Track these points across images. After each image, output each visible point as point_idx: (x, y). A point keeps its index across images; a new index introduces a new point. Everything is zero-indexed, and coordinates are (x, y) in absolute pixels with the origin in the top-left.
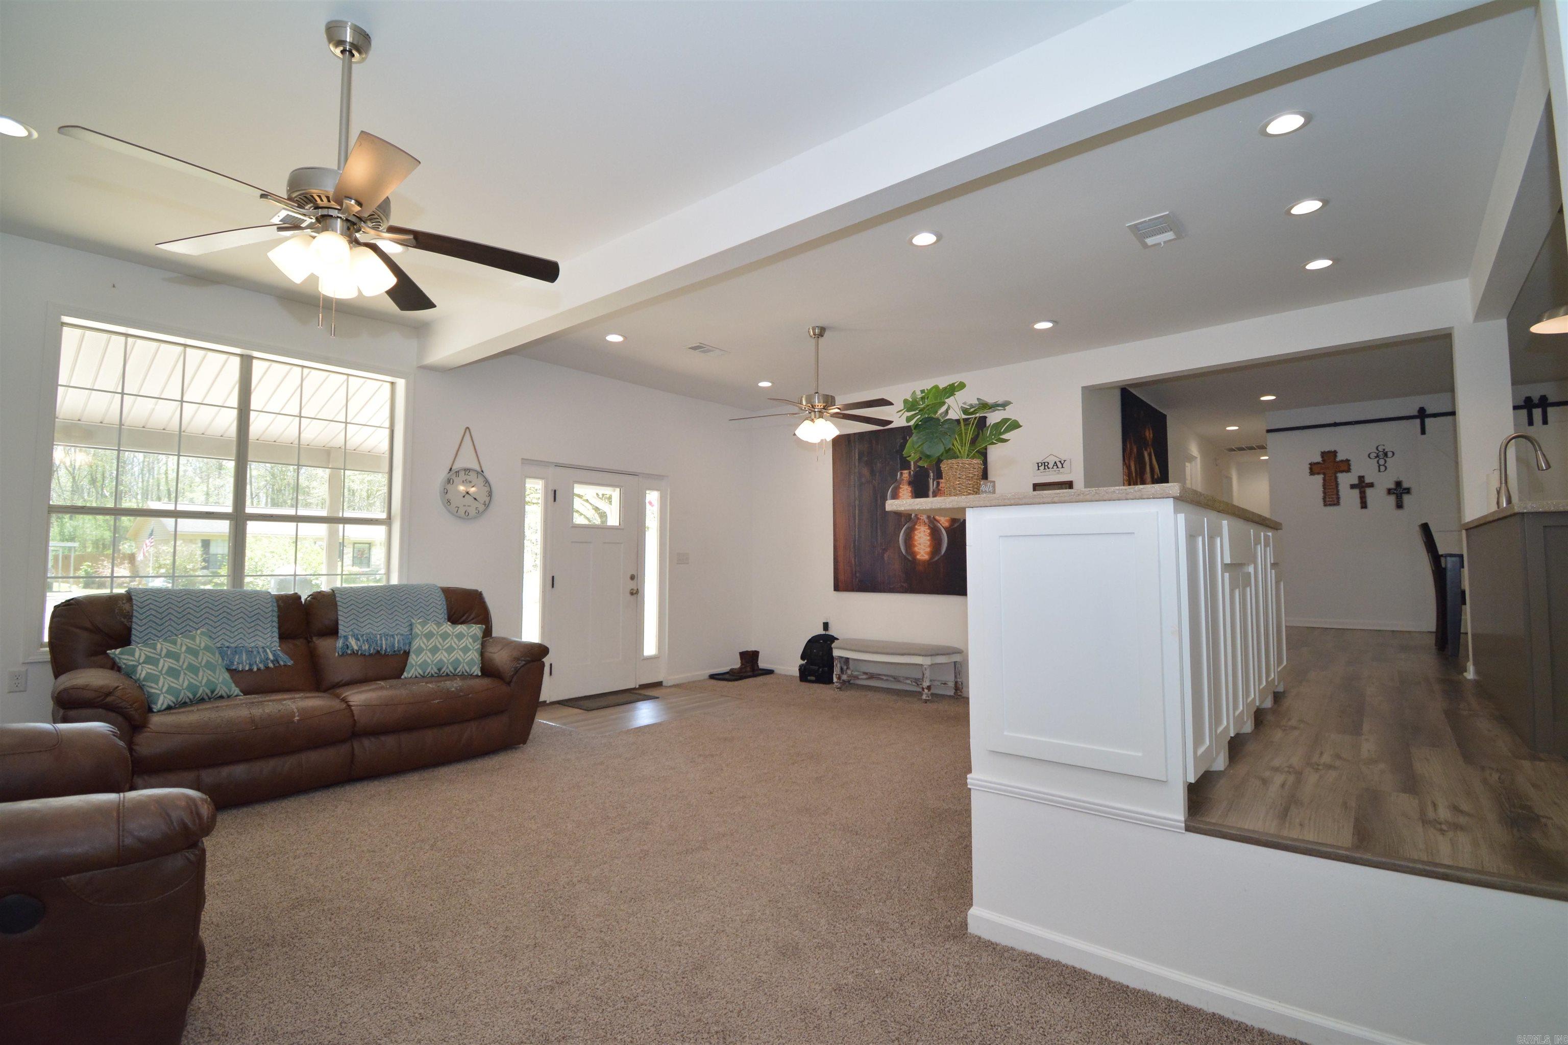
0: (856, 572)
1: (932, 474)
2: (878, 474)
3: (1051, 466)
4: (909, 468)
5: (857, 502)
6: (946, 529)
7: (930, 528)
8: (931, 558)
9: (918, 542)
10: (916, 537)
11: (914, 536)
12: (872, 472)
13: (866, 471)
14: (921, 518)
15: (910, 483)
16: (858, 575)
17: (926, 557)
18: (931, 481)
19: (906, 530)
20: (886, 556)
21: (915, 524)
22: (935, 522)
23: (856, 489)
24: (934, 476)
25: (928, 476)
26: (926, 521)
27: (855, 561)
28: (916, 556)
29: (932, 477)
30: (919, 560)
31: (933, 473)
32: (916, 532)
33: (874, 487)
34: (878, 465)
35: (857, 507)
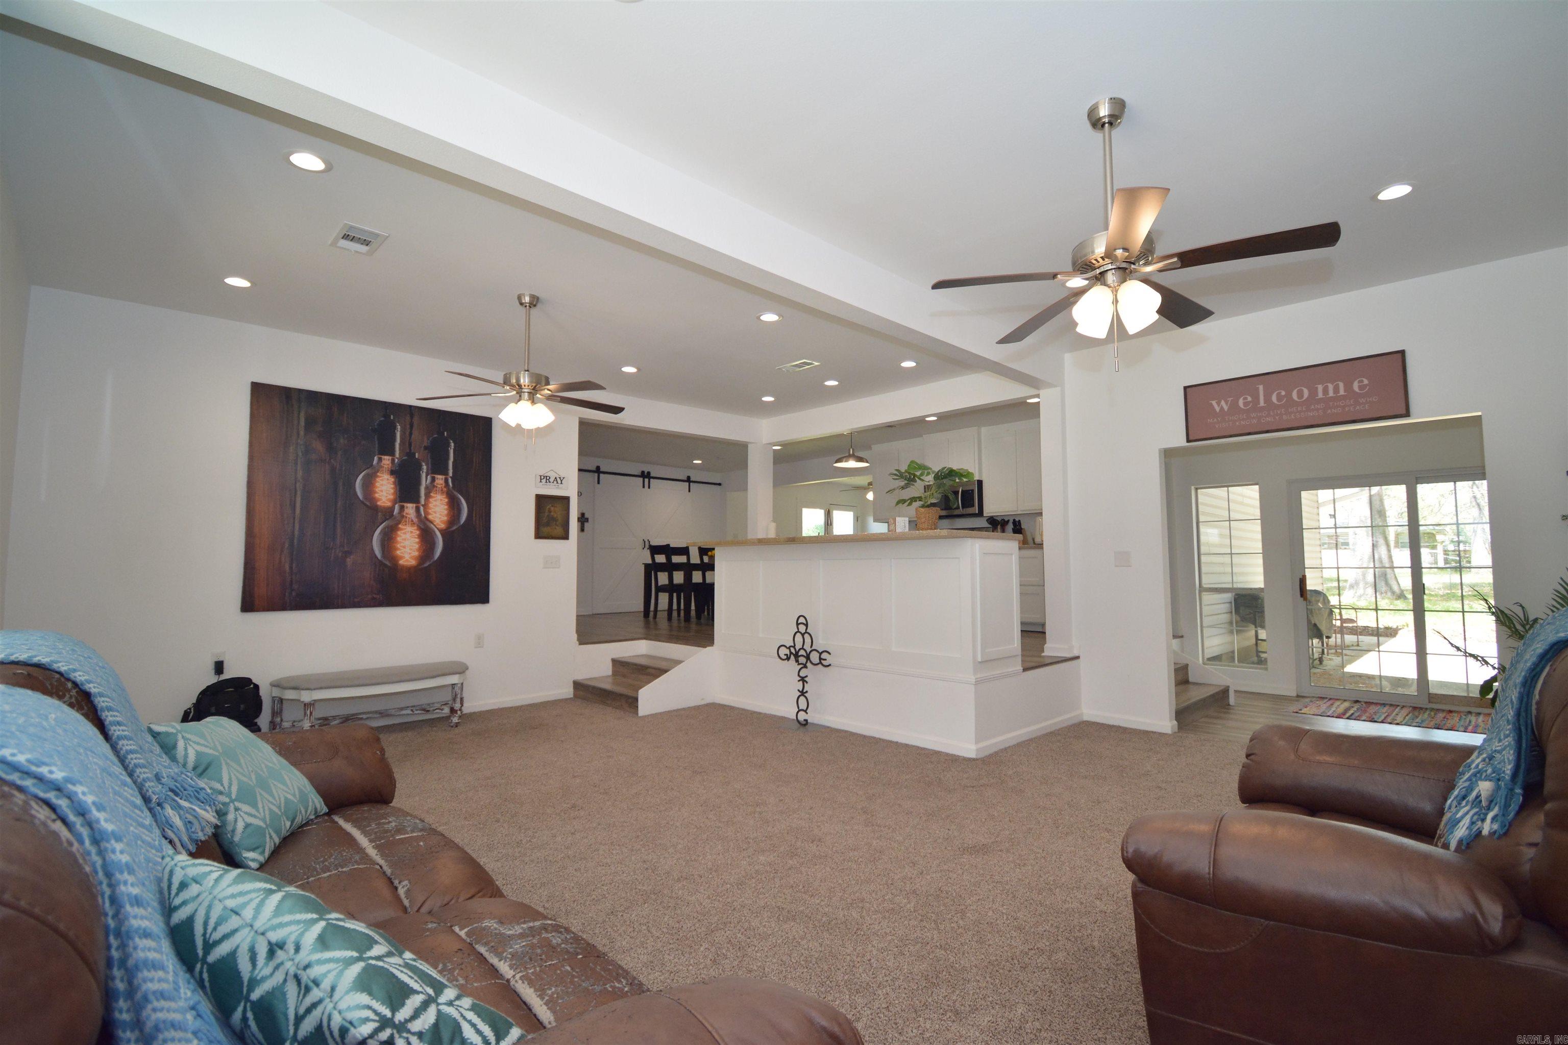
0: (291, 581)
1: (425, 467)
2: (340, 453)
3: (552, 480)
4: (392, 453)
5: (299, 486)
6: (441, 531)
7: (419, 528)
8: (420, 564)
9: (402, 544)
10: (399, 539)
11: (396, 538)
12: (330, 449)
13: (318, 446)
14: (408, 516)
15: (392, 473)
16: (295, 586)
17: (413, 563)
18: (424, 475)
19: (384, 528)
20: (349, 561)
21: (399, 523)
22: (428, 523)
23: (299, 467)
24: (427, 469)
25: (420, 468)
26: (415, 520)
27: (291, 568)
28: (398, 561)
29: (425, 471)
30: (403, 566)
31: (427, 464)
32: (399, 533)
33: (333, 469)
34: (342, 441)
35: (299, 493)
